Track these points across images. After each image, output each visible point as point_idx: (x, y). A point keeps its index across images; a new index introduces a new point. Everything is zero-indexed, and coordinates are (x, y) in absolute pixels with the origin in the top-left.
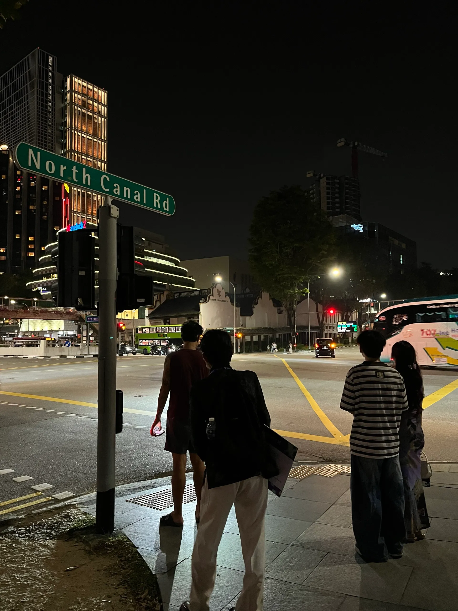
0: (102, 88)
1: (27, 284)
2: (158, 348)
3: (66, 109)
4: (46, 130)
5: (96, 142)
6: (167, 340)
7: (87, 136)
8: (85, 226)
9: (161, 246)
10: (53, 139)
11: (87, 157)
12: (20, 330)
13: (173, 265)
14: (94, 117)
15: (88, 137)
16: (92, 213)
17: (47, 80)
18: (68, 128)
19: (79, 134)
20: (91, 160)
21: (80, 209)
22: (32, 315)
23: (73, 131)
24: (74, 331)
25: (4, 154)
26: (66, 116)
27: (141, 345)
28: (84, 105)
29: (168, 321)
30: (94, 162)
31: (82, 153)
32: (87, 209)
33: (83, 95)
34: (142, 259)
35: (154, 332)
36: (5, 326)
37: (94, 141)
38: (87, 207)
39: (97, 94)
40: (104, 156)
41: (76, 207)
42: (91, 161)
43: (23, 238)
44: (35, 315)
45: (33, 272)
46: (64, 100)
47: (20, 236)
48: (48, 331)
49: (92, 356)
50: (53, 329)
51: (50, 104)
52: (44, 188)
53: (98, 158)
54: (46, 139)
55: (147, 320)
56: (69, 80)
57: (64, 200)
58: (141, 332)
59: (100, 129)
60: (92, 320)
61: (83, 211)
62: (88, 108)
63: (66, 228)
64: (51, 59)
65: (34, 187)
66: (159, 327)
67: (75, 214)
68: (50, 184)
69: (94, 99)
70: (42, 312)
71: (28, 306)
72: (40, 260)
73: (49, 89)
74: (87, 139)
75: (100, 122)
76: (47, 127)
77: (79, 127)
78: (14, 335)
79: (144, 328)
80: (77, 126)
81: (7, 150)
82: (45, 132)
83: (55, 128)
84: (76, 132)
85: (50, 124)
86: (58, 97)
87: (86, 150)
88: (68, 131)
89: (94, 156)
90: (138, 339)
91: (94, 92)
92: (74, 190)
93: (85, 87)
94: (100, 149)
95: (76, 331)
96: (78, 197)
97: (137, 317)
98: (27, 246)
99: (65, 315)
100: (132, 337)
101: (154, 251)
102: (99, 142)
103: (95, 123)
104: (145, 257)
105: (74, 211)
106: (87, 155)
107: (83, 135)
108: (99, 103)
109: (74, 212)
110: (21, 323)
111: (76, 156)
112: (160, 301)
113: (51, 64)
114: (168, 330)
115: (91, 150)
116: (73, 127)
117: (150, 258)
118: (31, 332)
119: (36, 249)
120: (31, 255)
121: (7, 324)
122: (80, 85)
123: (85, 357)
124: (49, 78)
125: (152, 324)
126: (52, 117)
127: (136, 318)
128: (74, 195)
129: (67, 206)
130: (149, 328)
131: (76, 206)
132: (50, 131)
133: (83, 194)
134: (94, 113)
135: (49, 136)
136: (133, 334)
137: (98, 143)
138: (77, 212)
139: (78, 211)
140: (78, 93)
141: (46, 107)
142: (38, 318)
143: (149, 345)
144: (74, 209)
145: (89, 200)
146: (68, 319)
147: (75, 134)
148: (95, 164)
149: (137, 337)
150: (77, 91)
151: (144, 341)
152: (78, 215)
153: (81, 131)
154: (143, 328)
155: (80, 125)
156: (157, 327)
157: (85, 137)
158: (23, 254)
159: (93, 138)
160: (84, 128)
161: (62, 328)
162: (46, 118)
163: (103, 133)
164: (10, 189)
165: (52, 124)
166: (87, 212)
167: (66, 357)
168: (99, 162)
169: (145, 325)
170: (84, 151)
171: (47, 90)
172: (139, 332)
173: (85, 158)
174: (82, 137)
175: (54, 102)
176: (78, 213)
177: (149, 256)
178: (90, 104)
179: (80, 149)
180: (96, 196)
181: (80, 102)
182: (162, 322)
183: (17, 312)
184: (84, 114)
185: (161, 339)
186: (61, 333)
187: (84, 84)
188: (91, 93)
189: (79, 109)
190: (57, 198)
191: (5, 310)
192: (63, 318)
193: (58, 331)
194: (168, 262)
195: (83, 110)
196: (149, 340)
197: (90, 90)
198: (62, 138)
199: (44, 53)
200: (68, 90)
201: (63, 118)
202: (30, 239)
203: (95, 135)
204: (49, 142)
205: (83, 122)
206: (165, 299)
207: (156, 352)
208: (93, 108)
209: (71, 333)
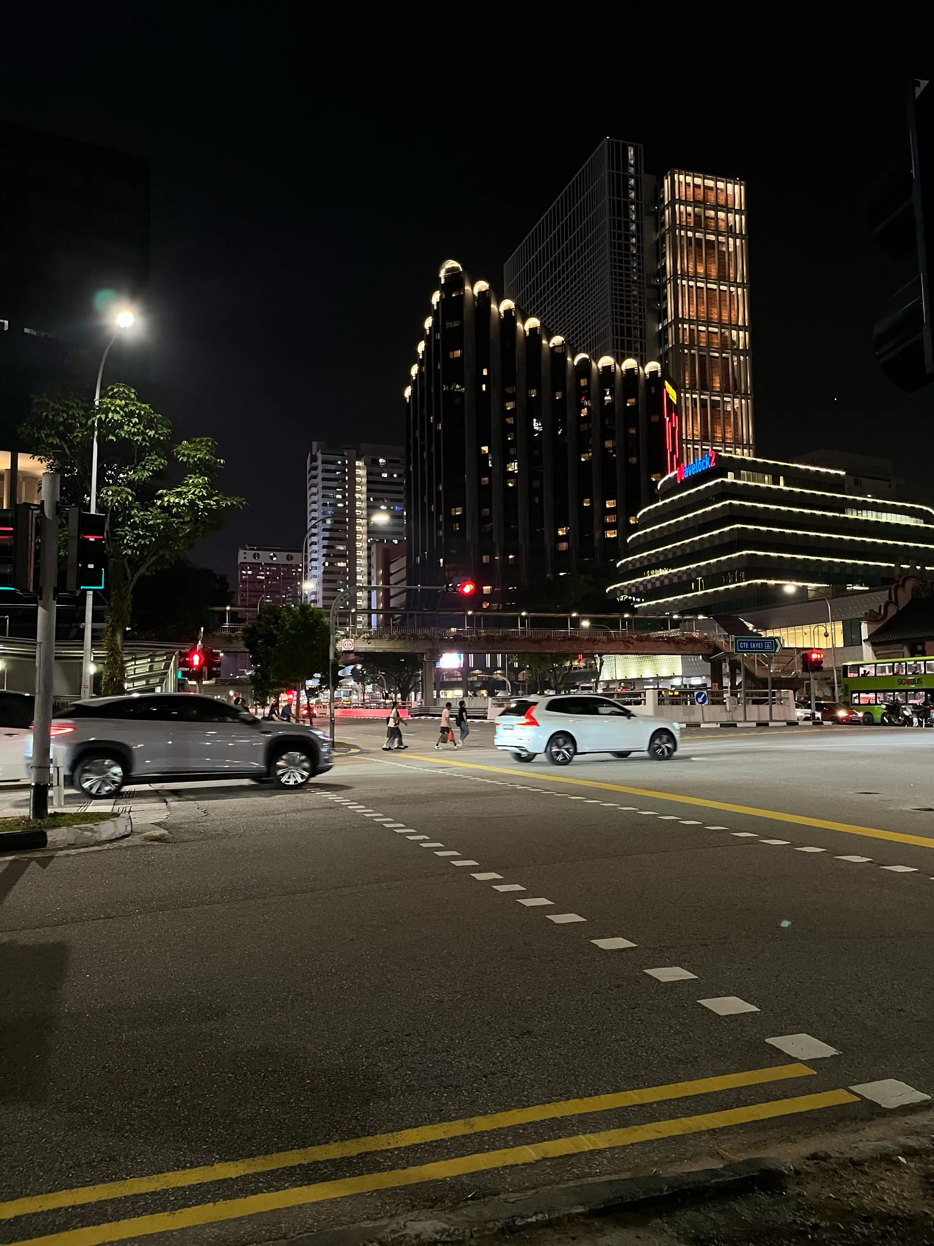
0: (734, 178)
1: (607, 590)
2: (905, 709)
3: (664, 242)
4: (629, 291)
5: (725, 291)
6: (922, 693)
7: (707, 283)
8: (714, 462)
9: (887, 483)
10: (642, 307)
11: (707, 327)
12: (601, 679)
13: (917, 522)
14: (719, 242)
15: (709, 286)
16: (724, 438)
17: (627, 195)
18: (669, 277)
19: (691, 283)
20: (716, 330)
21: (699, 434)
22: (622, 647)
23: (679, 281)
24: (704, 677)
25: (558, 353)
26: (664, 255)
27: (856, 704)
28: (700, 223)
29: (920, 648)
30: (722, 334)
31: (697, 320)
32: (713, 431)
33: (696, 203)
34: (842, 515)
35: (887, 673)
36: (573, 671)
37: (721, 291)
38: (712, 428)
39: (724, 194)
40: (742, 315)
41: (690, 432)
42: (716, 333)
43: (597, 505)
44: (626, 647)
45: (618, 565)
46: (660, 225)
47: (591, 502)
48: (652, 678)
49: (754, 724)
50: (660, 675)
51: (634, 240)
52: (629, 403)
53: (730, 324)
54: (628, 308)
55: (867, 649)
56: (667, 183)
57: (668, 419)
58: (856, 675)
59: (732, 263)
60: (749, 646)
61: (705, 438)
62: (707, 227)
63: (676, 472)
64: (631, 152)
65: (611, 404)
66: (900, 663)
67: (689, 446)
68: (641, 392)
69: (719, 205)
70: (640, 639)
71: (612, 629)
72: (628, 541)
73: (631, 211)
74: (708, 289)
75: (731, 249)
76: (629, 286)
77: (690, 270)
78: (590, 688)
79: (862, 665)
80: (686, 269)
81: (562, 345)
82: (627, 296)
83: (645, 283)
84: (684, 282)
85: (635, 278)
86: (648, 222)
87: (706, 311)
88: (670, 283)
89: (723, 322)
90: (847, 691)
91: (719, 191)
92: (686, 398)
93: (698, 186)
94: (734, 304)
95: (707, 676)
96: (694, 410)
97: (840, 643)
98: (604, 519)
99: (685, 645)
100: (833, 689)
101: (869, 496)
102: (732, 289)
103: (721, 254)
104: (849, 511)
105: (686, 439)
106: (708, 322)
107: (699, 284)
108: (728, 210)
109: (688, 442)
110: (602, 664)
111: (686, 329)
112: (896, 603)
113: (632, 162)
114: (923, 668)
115: (715, 311)
116: (679, 272)
117: (860, 512)
118: (621, 681)
119: (621, 523)
120: (611, 534)
121: (575, 668)
122: (689, 186)
123: (739, 725)
124: (631, 189)
125: (878, 656)
126: (639, 264)
127: (837, 646)
128: (687, 408)
129: (673, 429)
130: (876, 664)
131: (691, 428)
132: (635, 293)
133: (704, 403)
134: (718, 233)
135: (635, 302)
136: (836, 681)
137: (731, 292)
138: (693, 440)
139: (695, 439)
140: (686, 203)
141: (627, 248)
142: (634, 652)
143: (876, 704)
144: (687, 436)
145: (717, 413)
146: (690, 652)
147: (683, 286)
148: (726, 337)
149: (846, 687)
150: (684, 199)
151: (862, 695)
152: (696, 447)
153: (695, 277)
154: (859, 666)
155: (691, 265)
156: (893, 663)
157: (703, 288)
158: (597, 536)
159: (720, 285)
160: (701, 270)
161: (679, 672)
162: (627, 269)
163: (740, 270)
164: (570, 416)
165: (639, 277)
166: (714, 437)
167: (699, 726)
168: (733, 331)
169: (862, 660)
170: (702, 315)
171: (627, 215)
172: (850, 675)
173: (703, 328)
174: (698, 288)
175: (640, 235)
176: (694, 442)
177: (858, 510)
178: (711, 218)
179: (694, 314)
180: (729, 402)
181: (691, 220)
182: (906, 650)
183: (595, 640)
184: (698, 241)
185: (907, 691)
186: (677, 682)
187: (698, 181)
188: (711, 196)
189: (690, 234)
190: (655, 419)
191: (573, 639)
192: (682, 650)
193: (671, 678)
194: (903, 516)
195: (697, 234)
196: (876, 692)
197: (711, 189)
198: (659, 300)
199: (618, 144)
200: (666, 203)
201: (658, 261)
202: (608, 506)
203: (722, 278)
204: (634, 314)
205: (698, 259)
206: (910, 597)
207: (900, 720)
208: (717, 223)
209: (696, 681)
